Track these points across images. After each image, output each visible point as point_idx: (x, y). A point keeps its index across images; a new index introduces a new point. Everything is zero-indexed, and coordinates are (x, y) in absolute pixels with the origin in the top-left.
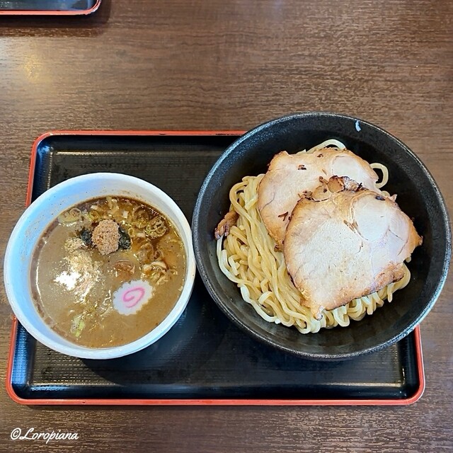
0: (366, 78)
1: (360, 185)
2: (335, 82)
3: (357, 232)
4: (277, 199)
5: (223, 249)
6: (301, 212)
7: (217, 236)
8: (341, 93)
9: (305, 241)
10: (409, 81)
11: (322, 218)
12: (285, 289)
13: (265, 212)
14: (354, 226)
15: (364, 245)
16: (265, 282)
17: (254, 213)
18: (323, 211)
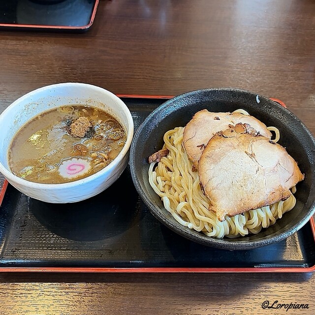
0: (259, 69)
1: (259, 133)
2: (239, 70)
3: (254, 160)
4: (197, 136)
5: (154, 170)
6: (214, 143)
7: (150, 161)
8: (243, 75)
9: (215, 162)
10: (285, 71)
11: (228, 148)
12: (197, 199)
13: (188, 144)
14: (252, 156)
15: (260, 169)
16: (183, 194)
17: (180, 147)
18: (230, 144)
